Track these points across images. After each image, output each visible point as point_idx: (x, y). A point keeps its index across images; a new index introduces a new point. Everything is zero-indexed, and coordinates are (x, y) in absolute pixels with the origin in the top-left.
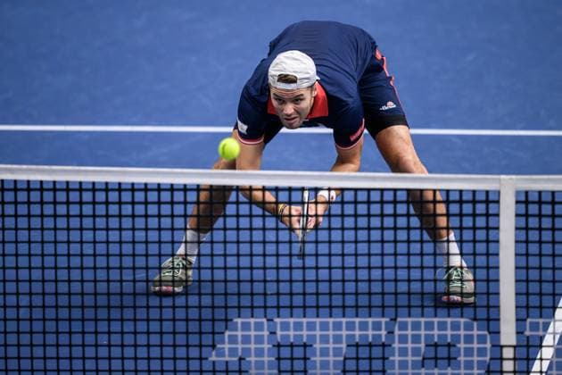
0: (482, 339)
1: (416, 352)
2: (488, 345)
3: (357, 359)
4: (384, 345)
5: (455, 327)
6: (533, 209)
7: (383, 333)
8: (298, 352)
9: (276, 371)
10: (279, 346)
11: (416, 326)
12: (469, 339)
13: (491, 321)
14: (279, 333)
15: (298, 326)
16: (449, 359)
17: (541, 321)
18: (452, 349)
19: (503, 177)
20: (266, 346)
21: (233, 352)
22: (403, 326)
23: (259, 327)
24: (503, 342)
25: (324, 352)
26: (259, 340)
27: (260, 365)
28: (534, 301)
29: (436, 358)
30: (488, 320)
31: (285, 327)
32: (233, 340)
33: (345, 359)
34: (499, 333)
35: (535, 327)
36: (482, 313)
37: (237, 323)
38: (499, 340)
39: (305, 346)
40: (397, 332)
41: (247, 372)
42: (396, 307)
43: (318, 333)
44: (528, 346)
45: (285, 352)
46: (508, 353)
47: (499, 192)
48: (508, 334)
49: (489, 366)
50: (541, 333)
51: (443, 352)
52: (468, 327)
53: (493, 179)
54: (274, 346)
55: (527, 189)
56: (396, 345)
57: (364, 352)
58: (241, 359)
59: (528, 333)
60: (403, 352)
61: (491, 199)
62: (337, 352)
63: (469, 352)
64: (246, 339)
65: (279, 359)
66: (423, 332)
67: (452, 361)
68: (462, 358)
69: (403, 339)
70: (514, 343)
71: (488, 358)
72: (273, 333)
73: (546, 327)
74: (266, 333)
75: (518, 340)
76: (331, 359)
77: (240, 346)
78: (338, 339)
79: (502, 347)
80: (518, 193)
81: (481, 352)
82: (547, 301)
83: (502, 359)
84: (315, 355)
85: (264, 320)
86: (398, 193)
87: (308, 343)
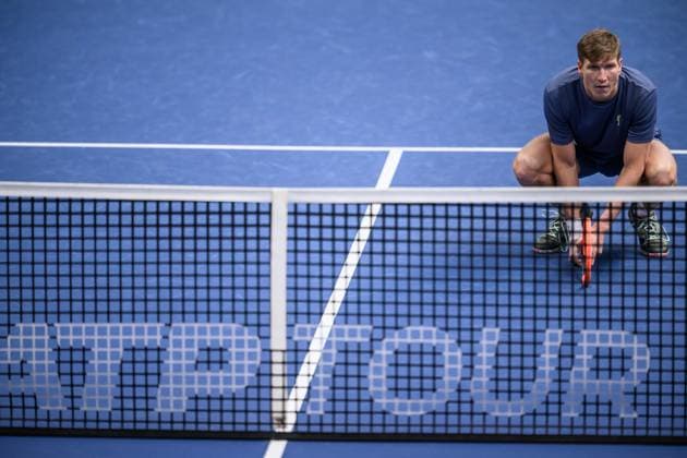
0: (252, 344)
1: (189, 356)
2: (258, 350)
3: (134, 362)
4: (159, 349)
5: (227, 332)
6: (302, 220)
7: (159, 337)
8: (77, 356)
9: (56, 374)
10: (59, 350)
11: (190, 331)
12: (240, 344)
13: (262, 327)
14: (59, 337)
15: (77, 331)
16: (221, 362)
17: (309, 327)
18: (224, 353)
19: (275, 190)
20: (47, 350)
21: (15, 355)
22: (177, 331)
23: (40, 331)
24: (273, 347)
25: (102, 356)
26: (40, 344)
27: (41, 368)
28: (302, 307)
29: (209, 362)
30: (259, 325)
31: (65, 331)
32: (15, 344)
33: (122, 362)
34: (269, 338)
35: (303, 332)
36: (252, 319)
37: (19, 328)
38: (269, 344)
39: (84, 350)
40: (171, 337)
41: (28, 374)
42: (171, 313)
43: (96, 337)
44: (296, 351)
45: (65, 356)
46: (277, 357)
47: (270, 205)
48: (278, 340)
49: (259, 369)
50: (308, 338)
51: (215, 356)
52: (240, 333)
53: (263, 192)
54: (54, 350)
55: (297, 201)
56: (171, 349)
57: (140, 356)
58: (22, 362)
59: (296, 338)
60: (178, 356)
61: (263, 212)
62: (114, 356)
63: (240, 356)
64: (28, 344)
65: (59, 362)
66: (196, 337)
67: (224, 365)
68: (233, 362)
69: (177, 343)
70: (284, 348)
71: (258, 362)
72: (53, 337)
73: (313, 331)
74: (47, 337)
75: (288, 344)
76: (109, 362)
77: (22, 350)
78: (115, 344)
79: (271, 351)
80: (289, 205)
81: (252, 356)
82: (315, 308)
83: (271, 363)
84: (93, 359)
85: (45, 325)
86: (173, 205)
87: (87, 347)
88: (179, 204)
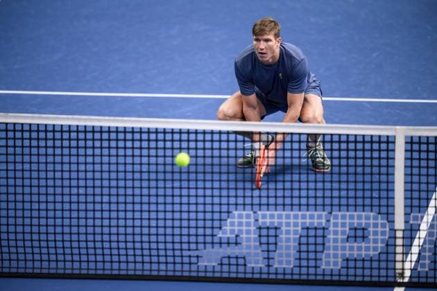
0: (383, 226)
1: (343, 233)
2: (387, 229)
3: (308, 236)
4: (324, 229)
5: (368, 218)
6: (416, 147)
7: (324, 221)
8: (272, 232)
9: (258, 244)
10: (260, 228)
11: (344, 217)
12: (376, 225)
13: (389, 215)
14: (260, 220)
15: (272, 216)
16: (363, 237)
17: (420, 215)
18: (366, 231)
19: (398, 127)
20: (253, 228)
21: (232, 232)
22: (336, 217)
23: (248, 216)
24: (396, 228)
25: (288, 232)
26: (248, 224)
27: (248, 240)
28: (415, 202)
29: (355, 237)
30: (388, 214)
31: (264, 217)
32: (232, 224)
33: (301, 236)
34: (394, 222)
35: (416, 218)
36: (384, 210)
37: (234, 214)
38: (394, 226)
39: (276, 228)
40: (332, 221)
41: (240, 244)
42: (332, 205)
43: (284, 221)
44: (411, 230)
45: (264, 232)
46: (399, 234)
47: (395, 137)
48: (399, 223)
49: (387, 242)
50: (419, 222)
51: (359, 233)
52: (376, 218)
53: (391, 129)
54: (257, 228)
55: (412, 135)
56: (331, 228)
57: (312, 233)
58: (237, 236)
59: (411, 222)
60: (336, 233)
61: (390, 141)
62: (295, 232)
63: (375, 233)
64: (240, 224)
65: (260, 236)
66: (348, 221)
67: (365, 239)
68: (371, 237)
69: (336, 225)
70: (403, 228)
71: (387, 237)
72: (257, 220)
73: (422, 218)
74: (252, 220)
75: (405, 226)
77: (236, 228)
78: (296, 225)
79: (395, 230)
80: (406, 137)
81: (383, 233)
82: (423, 203)
83: (395, 238)
85: (251, 213)
86: (334, 137)
87: (278, 227)
88: (338, 137)
